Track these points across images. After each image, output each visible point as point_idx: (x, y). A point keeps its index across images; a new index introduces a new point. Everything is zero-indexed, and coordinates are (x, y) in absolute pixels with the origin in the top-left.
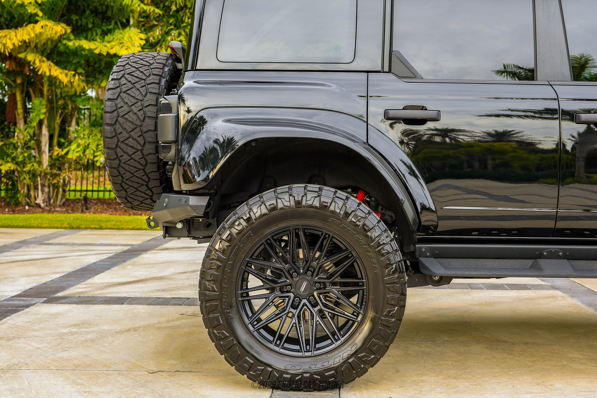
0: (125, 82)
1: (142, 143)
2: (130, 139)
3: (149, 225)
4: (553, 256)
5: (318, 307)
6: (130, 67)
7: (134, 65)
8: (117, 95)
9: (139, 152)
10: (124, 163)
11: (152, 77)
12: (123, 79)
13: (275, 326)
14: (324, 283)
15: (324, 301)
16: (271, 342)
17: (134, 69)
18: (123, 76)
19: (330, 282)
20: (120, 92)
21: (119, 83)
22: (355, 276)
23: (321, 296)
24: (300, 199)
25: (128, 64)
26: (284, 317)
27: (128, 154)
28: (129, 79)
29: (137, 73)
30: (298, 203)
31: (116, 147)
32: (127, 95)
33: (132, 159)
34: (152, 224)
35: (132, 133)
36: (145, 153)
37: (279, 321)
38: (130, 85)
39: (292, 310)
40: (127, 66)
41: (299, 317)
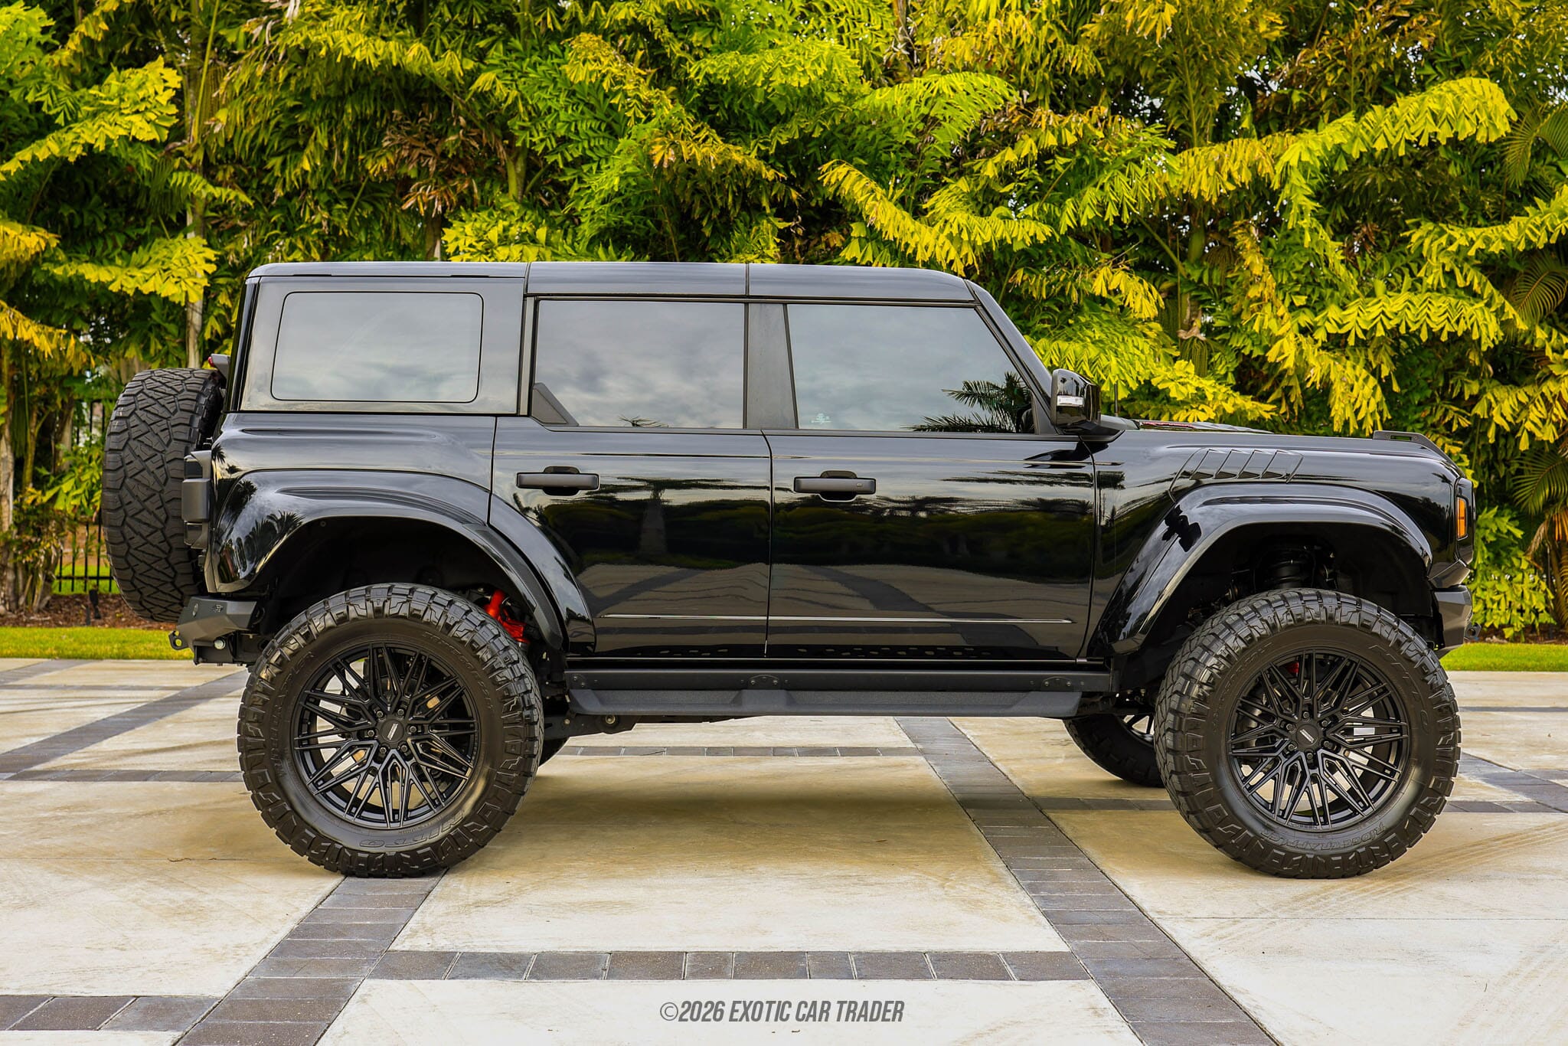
0: (137, 422)
1: (163, 518)
2: (145, 513)
3: (174, 645)
4: (764, 685)
5: (413, 760)
6: (144, 397)
7: (152, 394)
8: (123, 443)
9: (159, 533)
10: (136, 549)
11: (179, 413)
12: (133, 417)
13: (350, 786)
14: (422, 725)
15: (421, 751)
16: (342, 809)
17: (151, 401)
18: (133, 413)
19: (430, 724)
20: (129, 439)
21: (128, 425)
22: (465, 715)
23: (418, 745)
24: (381, 605)
25: (141, 391)
26: (363, 775)
27: (141, 535)
28: (143, 418)
29: (156, 409)
30: (378, 611)
31: (123, 524)
32: (139, 444)
33: (147, 542)
34: (179, 642)
35: (147, 503)
36: (168, 533)
37: (356, 779)
38: (143, 428)
39: (374, 764)
40: (141, 396)
41: (384, 774)
